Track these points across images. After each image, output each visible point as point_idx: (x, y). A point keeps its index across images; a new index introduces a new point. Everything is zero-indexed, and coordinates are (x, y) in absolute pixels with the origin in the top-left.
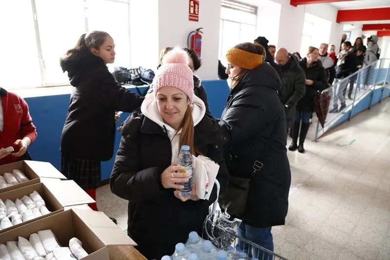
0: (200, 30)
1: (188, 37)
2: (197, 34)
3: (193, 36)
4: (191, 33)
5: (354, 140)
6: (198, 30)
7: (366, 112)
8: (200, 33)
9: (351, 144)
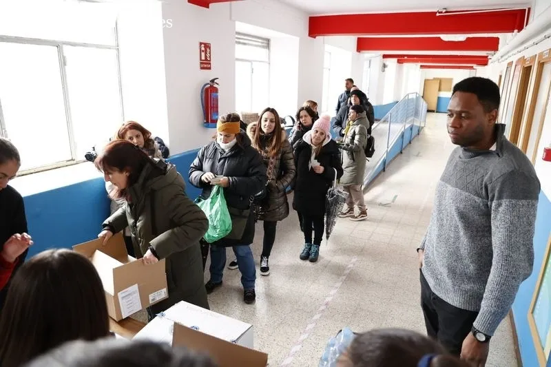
0: (215, 81)
1: (202, 92)
2: (211, 86)
3: (207, 89)
4: (205, 85)
5: (396, 196)
6: (213, 81)
7: (399, 157)
8: (215, 86)
9: (393, 201)
